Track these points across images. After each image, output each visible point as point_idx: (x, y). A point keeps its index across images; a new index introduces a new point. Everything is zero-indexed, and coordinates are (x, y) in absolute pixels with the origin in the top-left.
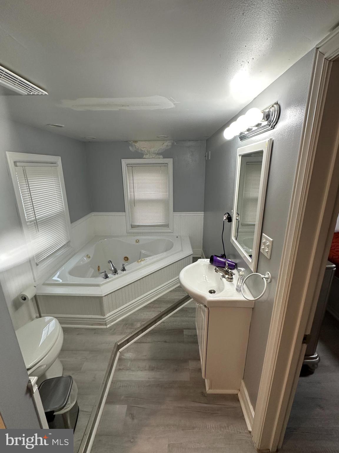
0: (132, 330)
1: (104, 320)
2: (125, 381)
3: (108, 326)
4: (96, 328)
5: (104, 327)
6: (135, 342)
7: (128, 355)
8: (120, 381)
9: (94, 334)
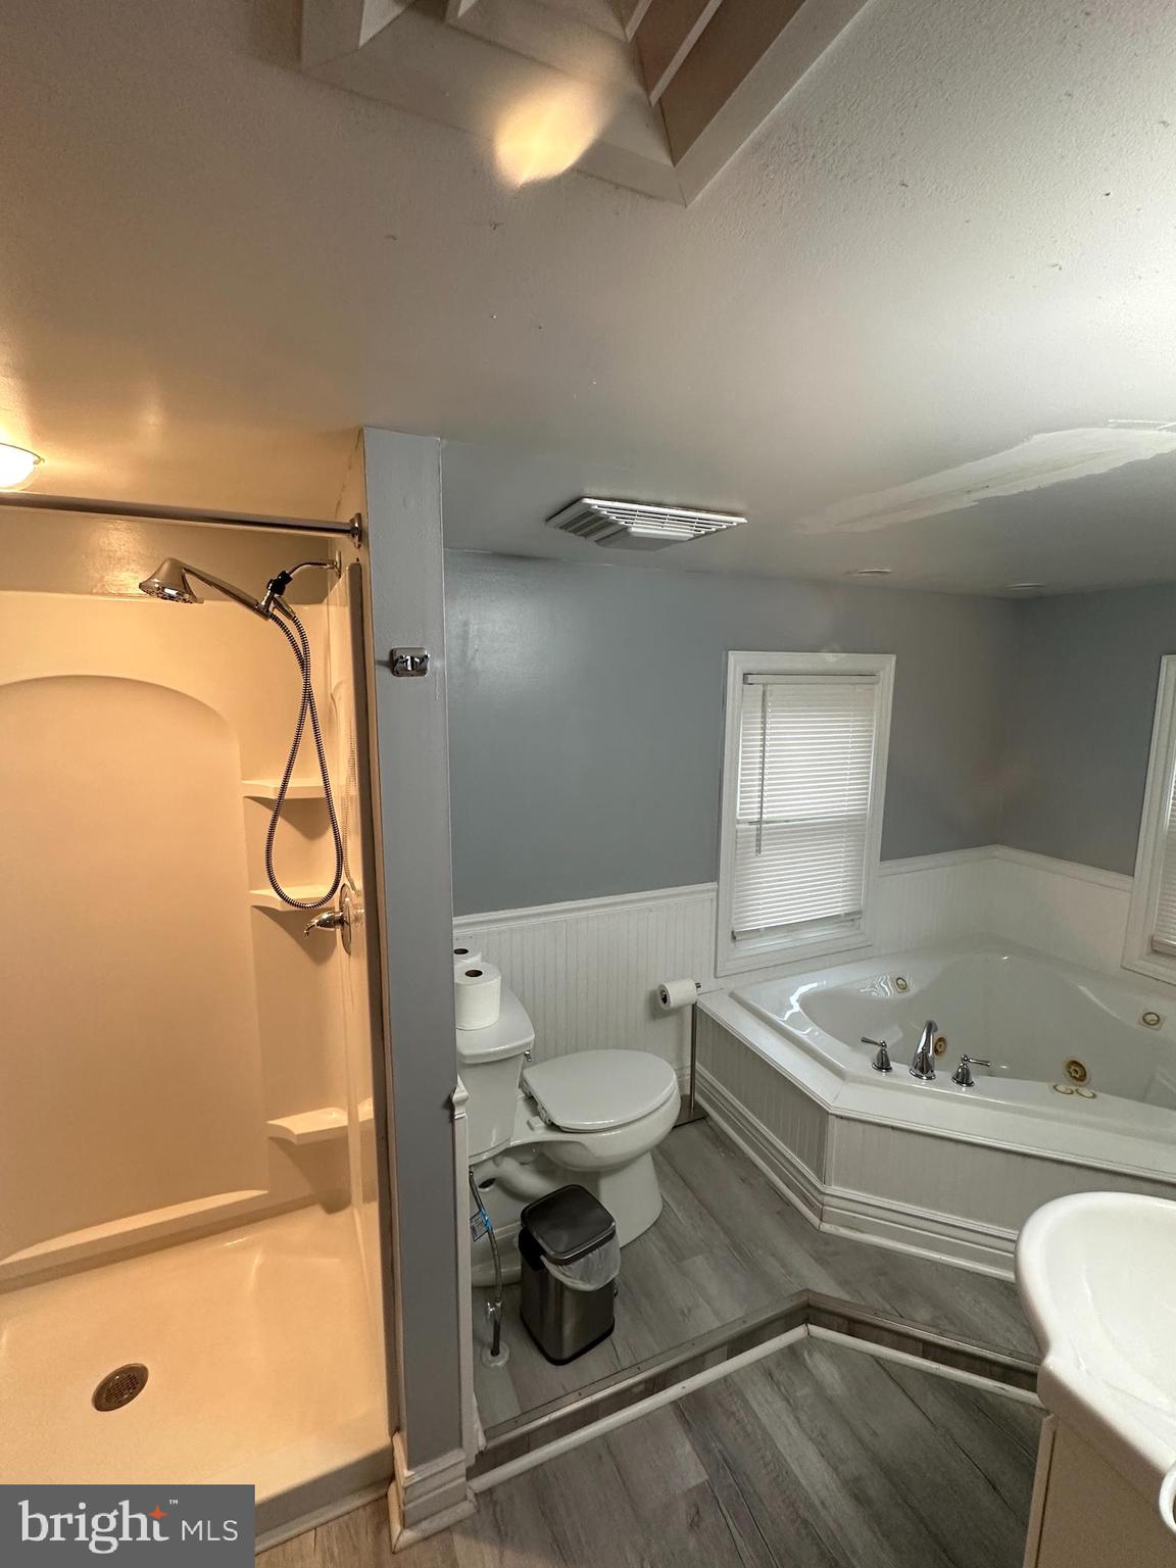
0: (888, 1307)
1: (820, 1197)
2: (756, 1416)
3: (826, 1227)
4: (792, 1201)
5: (815, 1220)
6: (879, 1357)
7: (824, 1369)
8: (746, 1402)
9: (778, 1213)
